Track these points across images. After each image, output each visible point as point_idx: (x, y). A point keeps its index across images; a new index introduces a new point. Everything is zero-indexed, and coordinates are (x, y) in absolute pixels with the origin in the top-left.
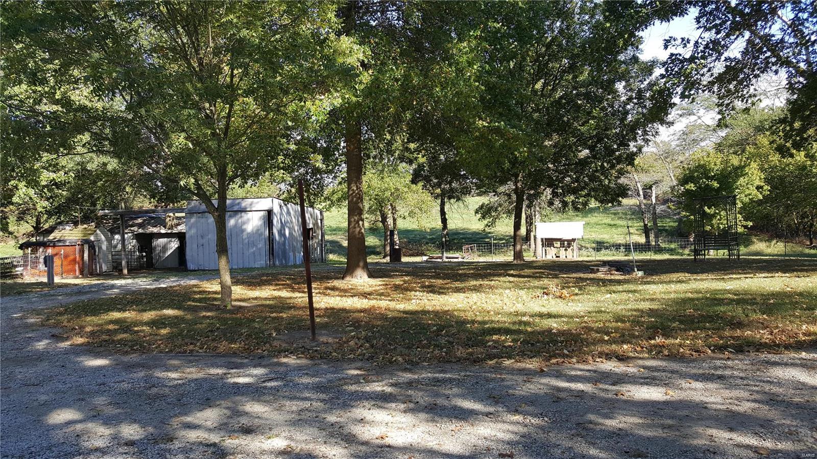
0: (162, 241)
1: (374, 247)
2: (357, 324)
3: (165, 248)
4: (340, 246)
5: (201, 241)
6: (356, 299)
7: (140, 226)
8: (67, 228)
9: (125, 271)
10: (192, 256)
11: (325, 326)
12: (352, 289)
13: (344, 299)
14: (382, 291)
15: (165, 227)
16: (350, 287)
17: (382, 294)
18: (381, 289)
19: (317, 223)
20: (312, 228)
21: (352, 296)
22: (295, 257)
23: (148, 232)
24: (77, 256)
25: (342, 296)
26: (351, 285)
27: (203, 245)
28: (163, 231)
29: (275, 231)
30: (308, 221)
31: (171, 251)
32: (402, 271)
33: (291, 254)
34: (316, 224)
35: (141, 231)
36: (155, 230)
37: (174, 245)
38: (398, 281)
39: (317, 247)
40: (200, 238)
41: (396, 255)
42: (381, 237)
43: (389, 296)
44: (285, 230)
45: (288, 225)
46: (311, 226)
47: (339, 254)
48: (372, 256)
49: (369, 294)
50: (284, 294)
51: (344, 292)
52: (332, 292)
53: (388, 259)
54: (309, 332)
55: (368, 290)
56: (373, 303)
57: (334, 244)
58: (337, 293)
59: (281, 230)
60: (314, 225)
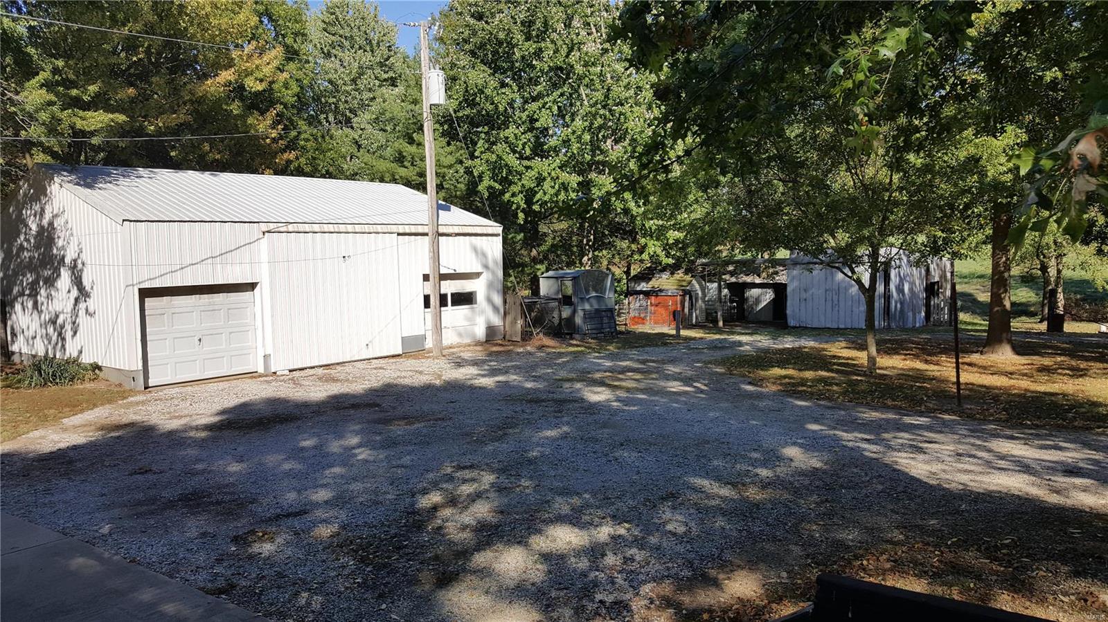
0: (755, 292)
1: (1026, 305)
2: (996, 398)
3: (758, 301)
4: (975, 301)
5: (804, 295)
6: (995, 377)
7: (732, 274)
8: (664, 276)
9: (721, 324)
10: (793, 311)
11: (968, 397)
12: (992, 366)
13: (984, 376)
14: (1025, 371)
15: (759, 276)
16: (989, 363)
17: (1025, 375)
18: (1025, 369)
19: (945, 276)
20: (938, 282)
21: (992, 374)
22: (914, 318)
23: (740, 281)
24: (679, 306)
25: (981, 373)
26: (991, 362)
27: (805, 300)
28: (758, 281)
29: (892, 287)
30: (933, 273)
31: (765, 303)
32: (1057, 348)
33: (910, 314)
34: (943, 276)
35: (733, 280)
36: (749, 279)
37: (769, 296)
38: (1047, 361)
39: (944, 307)
40: (802, 292)
41: (1055, 322)
42: (1039, 289)
43: (1032, 377)
44: (903, 285)
45: (908, 278)
46: (937, 279)
47: (974, 313)
48: (1023, 318)
49: (1011, 374)
50: (919, 365)
51: (984, 369)
52: (970, 368)
53: (1043, 327)
54: (956, 400)
55: (1010, 369)
56: (1012, 382)
57: (965, 298)
58: (975, 369)
59: (899, 285)
60: (941, 277)
